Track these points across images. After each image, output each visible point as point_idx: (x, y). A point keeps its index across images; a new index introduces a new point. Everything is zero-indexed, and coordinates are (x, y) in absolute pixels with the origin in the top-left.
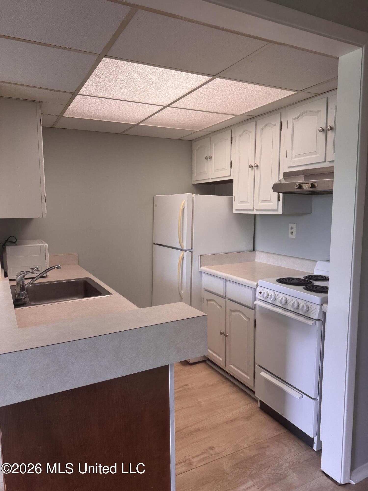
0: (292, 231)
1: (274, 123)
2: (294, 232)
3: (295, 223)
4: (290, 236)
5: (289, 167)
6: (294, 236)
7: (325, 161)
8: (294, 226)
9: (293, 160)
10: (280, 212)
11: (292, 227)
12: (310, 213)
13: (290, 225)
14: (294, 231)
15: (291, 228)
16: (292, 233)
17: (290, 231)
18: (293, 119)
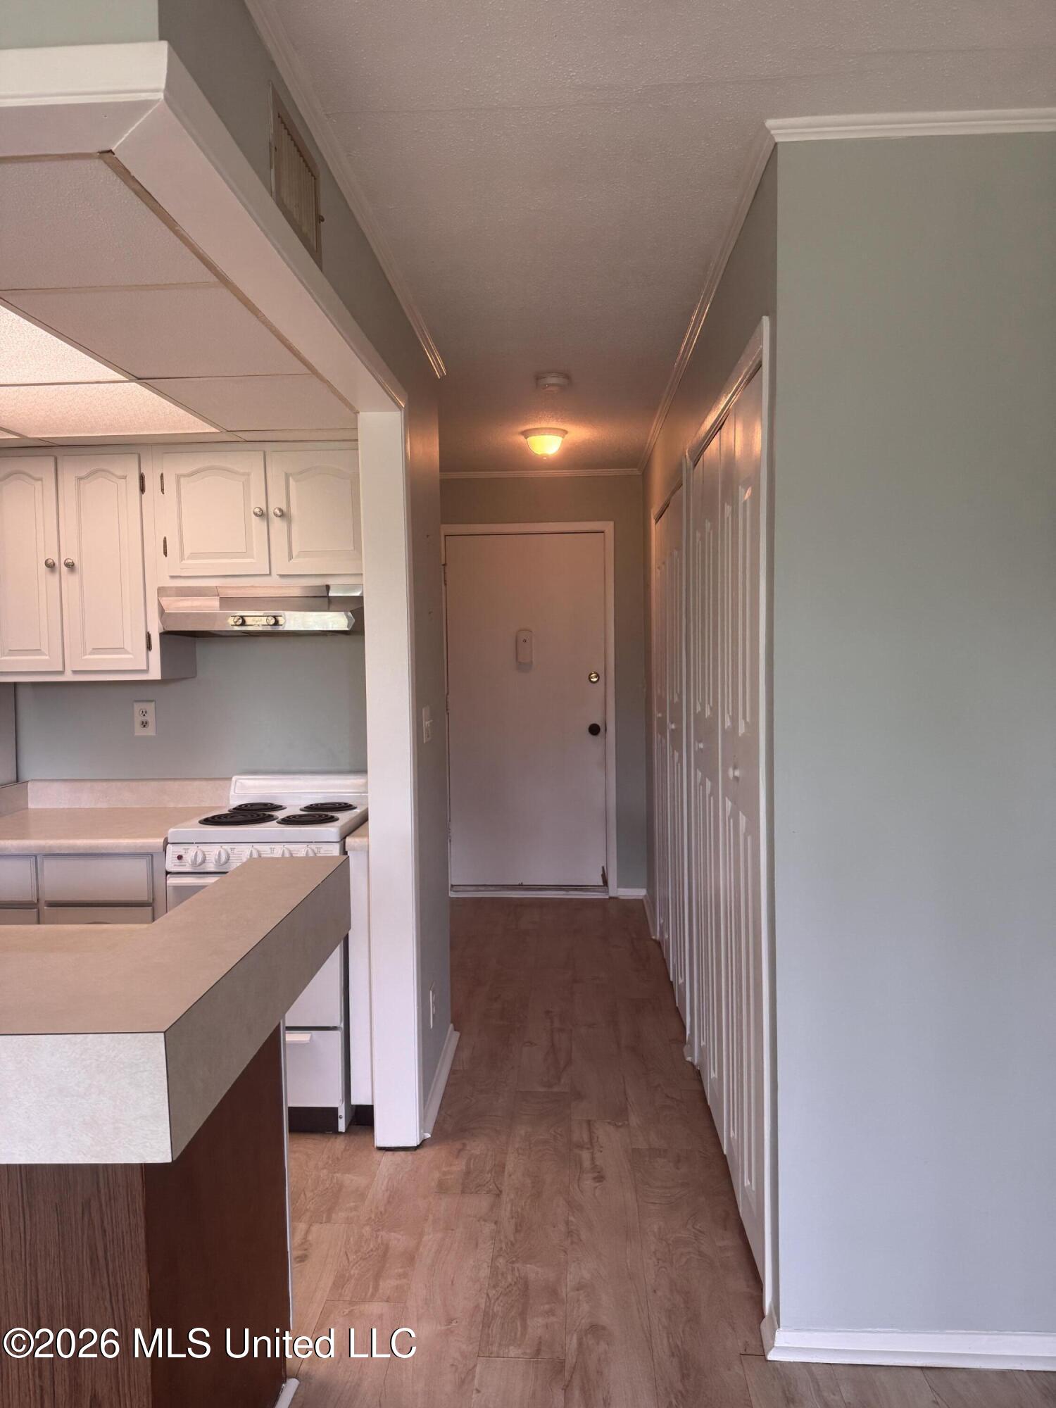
0: (146, 718)
1: (119, 473)
2: (150, 724)
3: (152, 701)
4: (139, 731)
5: (172, 577)
6: (150, 731)
7: (270, 574)
8: (150, 708)
9: (184, 562)
10: (155, 673)
11: (144, 711)
12: (194, 677)
13: (138, 707)
14: (150, 718)
15: (141, 712)
16: (144, 724)
17: (138, 719)
18: (178, 476)
